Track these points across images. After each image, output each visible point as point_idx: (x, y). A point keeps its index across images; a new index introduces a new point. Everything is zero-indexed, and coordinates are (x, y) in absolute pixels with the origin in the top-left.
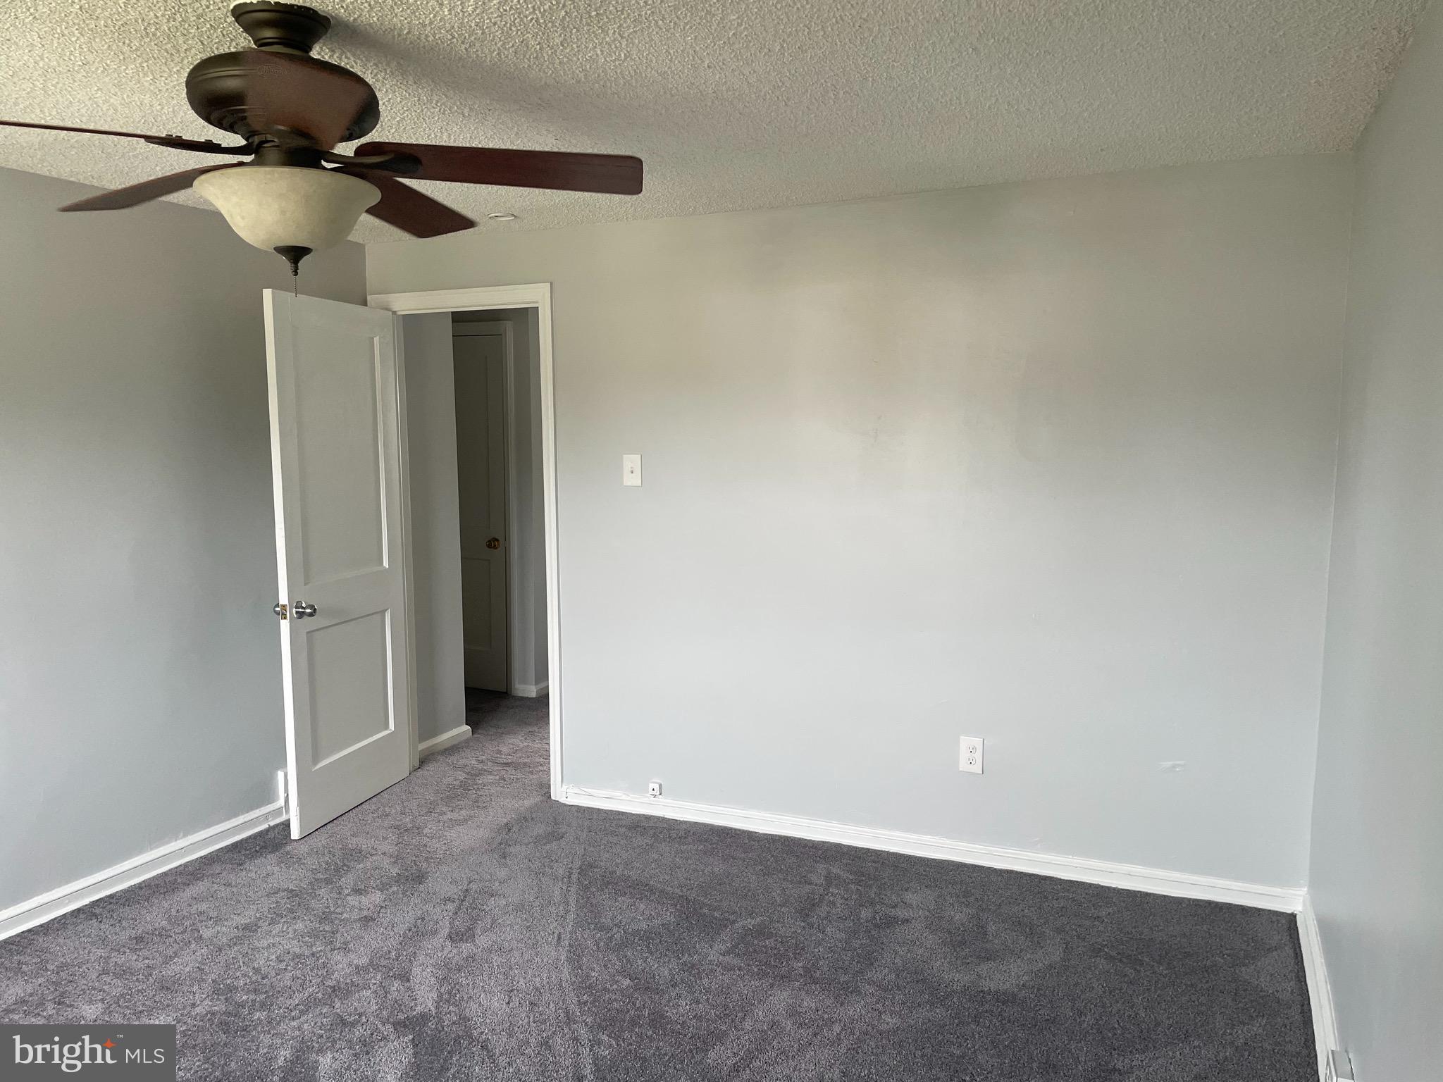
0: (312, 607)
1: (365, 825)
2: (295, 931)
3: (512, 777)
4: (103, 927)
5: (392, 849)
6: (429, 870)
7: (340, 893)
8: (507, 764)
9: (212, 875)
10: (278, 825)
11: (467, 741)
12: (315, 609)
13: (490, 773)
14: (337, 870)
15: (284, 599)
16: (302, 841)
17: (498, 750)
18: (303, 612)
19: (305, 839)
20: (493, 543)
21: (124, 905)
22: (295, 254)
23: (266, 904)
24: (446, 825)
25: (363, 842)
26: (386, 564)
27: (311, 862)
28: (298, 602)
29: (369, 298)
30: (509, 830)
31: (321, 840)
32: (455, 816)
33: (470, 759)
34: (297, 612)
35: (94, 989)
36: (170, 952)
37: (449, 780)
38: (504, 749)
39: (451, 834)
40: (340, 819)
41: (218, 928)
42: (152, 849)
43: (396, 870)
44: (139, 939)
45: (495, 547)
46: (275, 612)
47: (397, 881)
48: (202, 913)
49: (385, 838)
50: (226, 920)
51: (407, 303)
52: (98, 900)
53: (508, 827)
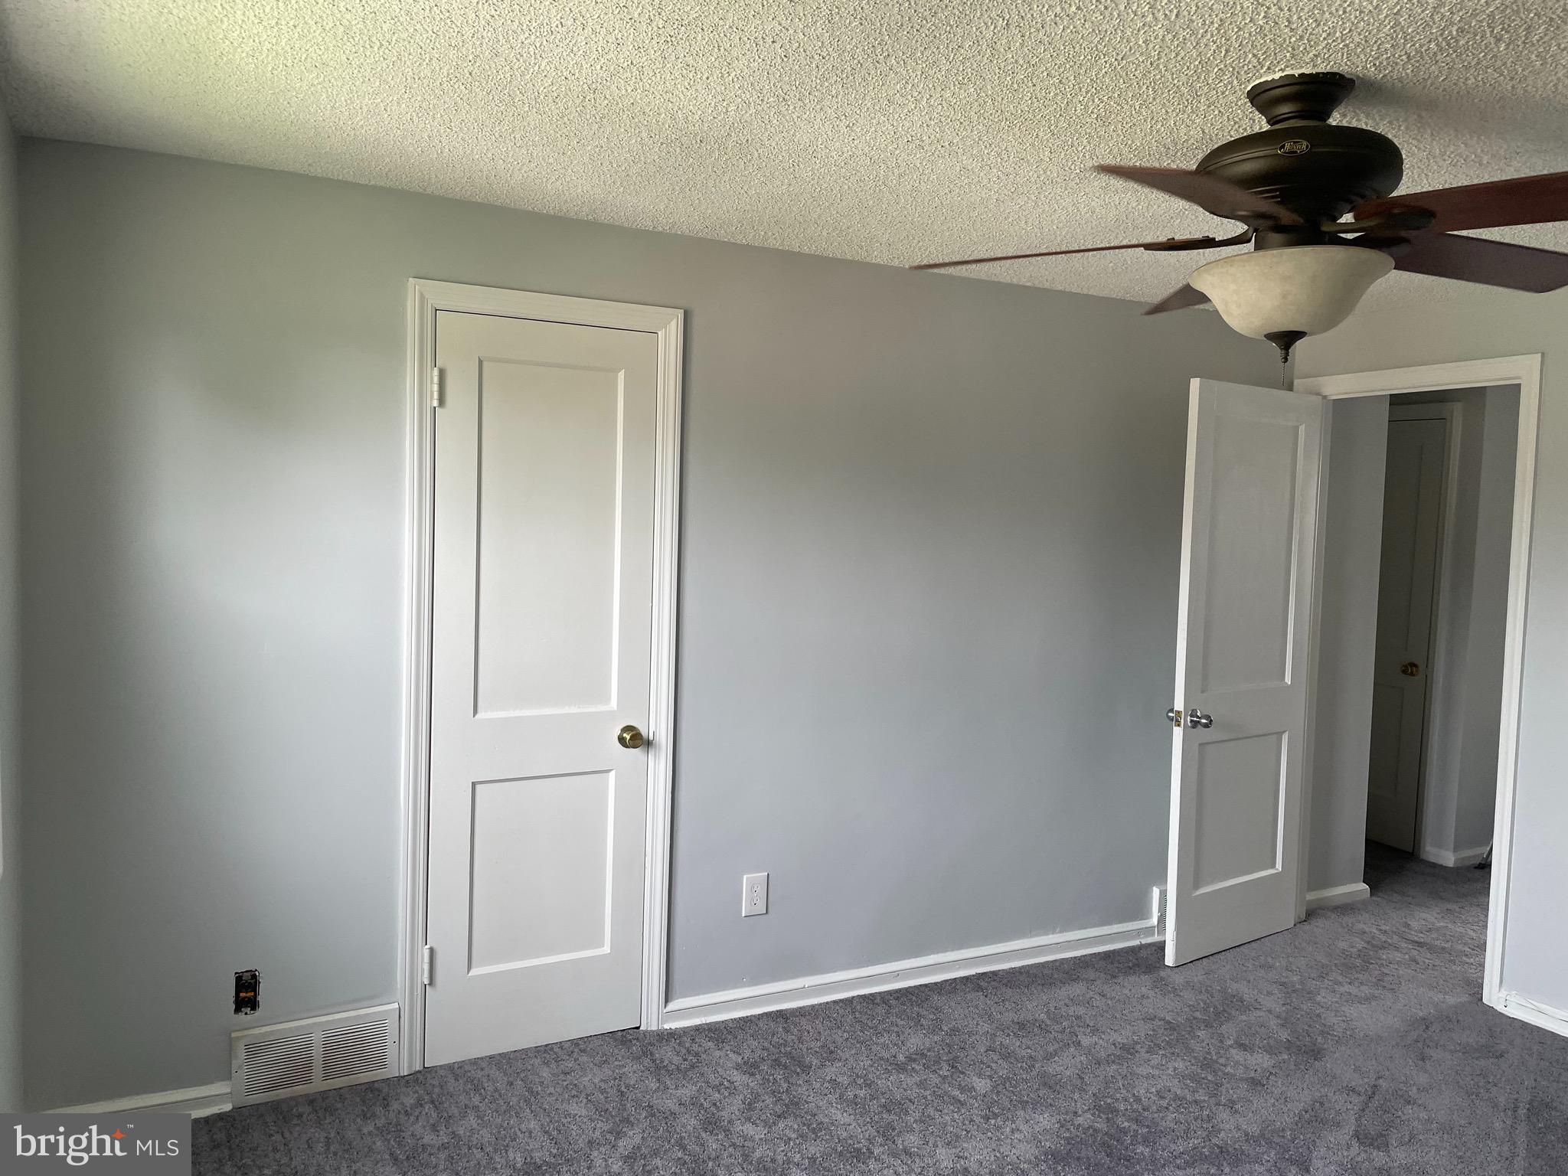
0: (1208, 717)
1: (1246, 971)
2: (1175, 1069)
3: (1427, 961)
4: (988, 1002)
5: (1278, 1009)
6: (1325, 1046)
7: (1221, 1042)
8: (1420, 944)
9: (1087, 980)
10: (1150, 944)
11: (1364, 903)
12: (1211, 720)
13: (1397, 949)
14: (1217, 1014)
15: (1179, 704)
16: (1177, 970)
17: (1406, 923)
18: (1198, 722)
19: (1179, 968)
20: (1410, 669)
21: (1006, 986)
22: (1287, 339)
23: (1144, 1029)
24: (1344, 998)
25: (1247, 993)
26: (1288, 680)
27: (1189, 996)
28: (1193, 710)
29: (1296, 382)
30: (1427, 1028)
31: (1196, 975)
32: (1354, 990)
33: (1366, 923)
34: (1192, 721)
35: (982, 1062)
36: (1051, 1049)
37: (1342, 945)
38: (1414, 924)
39: (1352, 1011)
40: (1216, 956)
41: (1095, 1038)
42: (1031, 937)
43: (1286, 1036)
44: (1022, 1025)
45: (1412, 674)
46: (1169, 717)
47: (1288, 1049)
48: (1078, 1018)
49: (1269, 993)
50: (1103, 1033)
51: (1340, 386)
52: (983, 974)
53: (1426, 1023)
